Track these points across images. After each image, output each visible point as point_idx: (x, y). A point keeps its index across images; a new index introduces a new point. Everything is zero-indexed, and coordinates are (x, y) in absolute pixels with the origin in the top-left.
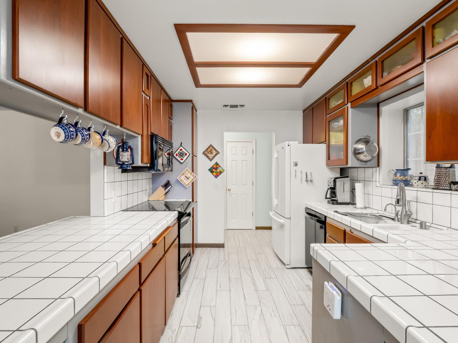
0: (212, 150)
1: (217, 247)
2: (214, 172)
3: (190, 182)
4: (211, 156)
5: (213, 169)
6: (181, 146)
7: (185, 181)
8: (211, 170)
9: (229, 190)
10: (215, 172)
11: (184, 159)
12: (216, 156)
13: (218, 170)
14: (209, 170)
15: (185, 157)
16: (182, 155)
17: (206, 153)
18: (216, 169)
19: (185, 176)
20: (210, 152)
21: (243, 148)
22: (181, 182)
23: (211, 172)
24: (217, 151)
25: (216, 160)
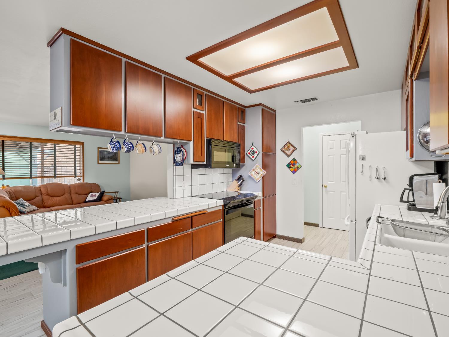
0: (289, 147)
1: (295, 241)
2: (291, 168)
3: (260, 177)
4: (288, 152)
5: (291, 165)
6: (253, 145)
7: (255, 176)
8: (289, 166)
9: (326, 187)
10: (293, 167)
11: (255, 156)
12: (293, 152)
13: (296, 166)
14: (287, 166)
15: (256, 155)
16: (253, 153)
17: (284, 150)
18: (293, 165)
19: (256, 172)
20: (288, 148)
21: (341, 141)
22: (252, 177)
23: (289, 168)
24: (295, 147)
25: (294, 156)
